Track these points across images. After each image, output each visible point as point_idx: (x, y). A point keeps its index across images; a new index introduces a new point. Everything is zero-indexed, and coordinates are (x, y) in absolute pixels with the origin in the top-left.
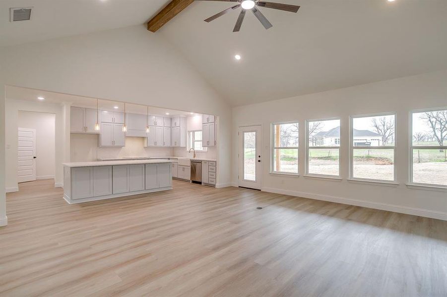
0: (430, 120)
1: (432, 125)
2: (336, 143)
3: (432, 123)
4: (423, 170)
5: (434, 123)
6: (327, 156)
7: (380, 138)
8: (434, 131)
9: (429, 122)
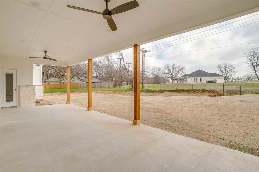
0: (252, 65)
1: (254, 68)
2: (195, 81)
3: (254, 66)
4: (241, 101)
5: (255, 67)
6: (176, 89)
7: (223, 78)
8: (256, 72)
9: (252, 66)
